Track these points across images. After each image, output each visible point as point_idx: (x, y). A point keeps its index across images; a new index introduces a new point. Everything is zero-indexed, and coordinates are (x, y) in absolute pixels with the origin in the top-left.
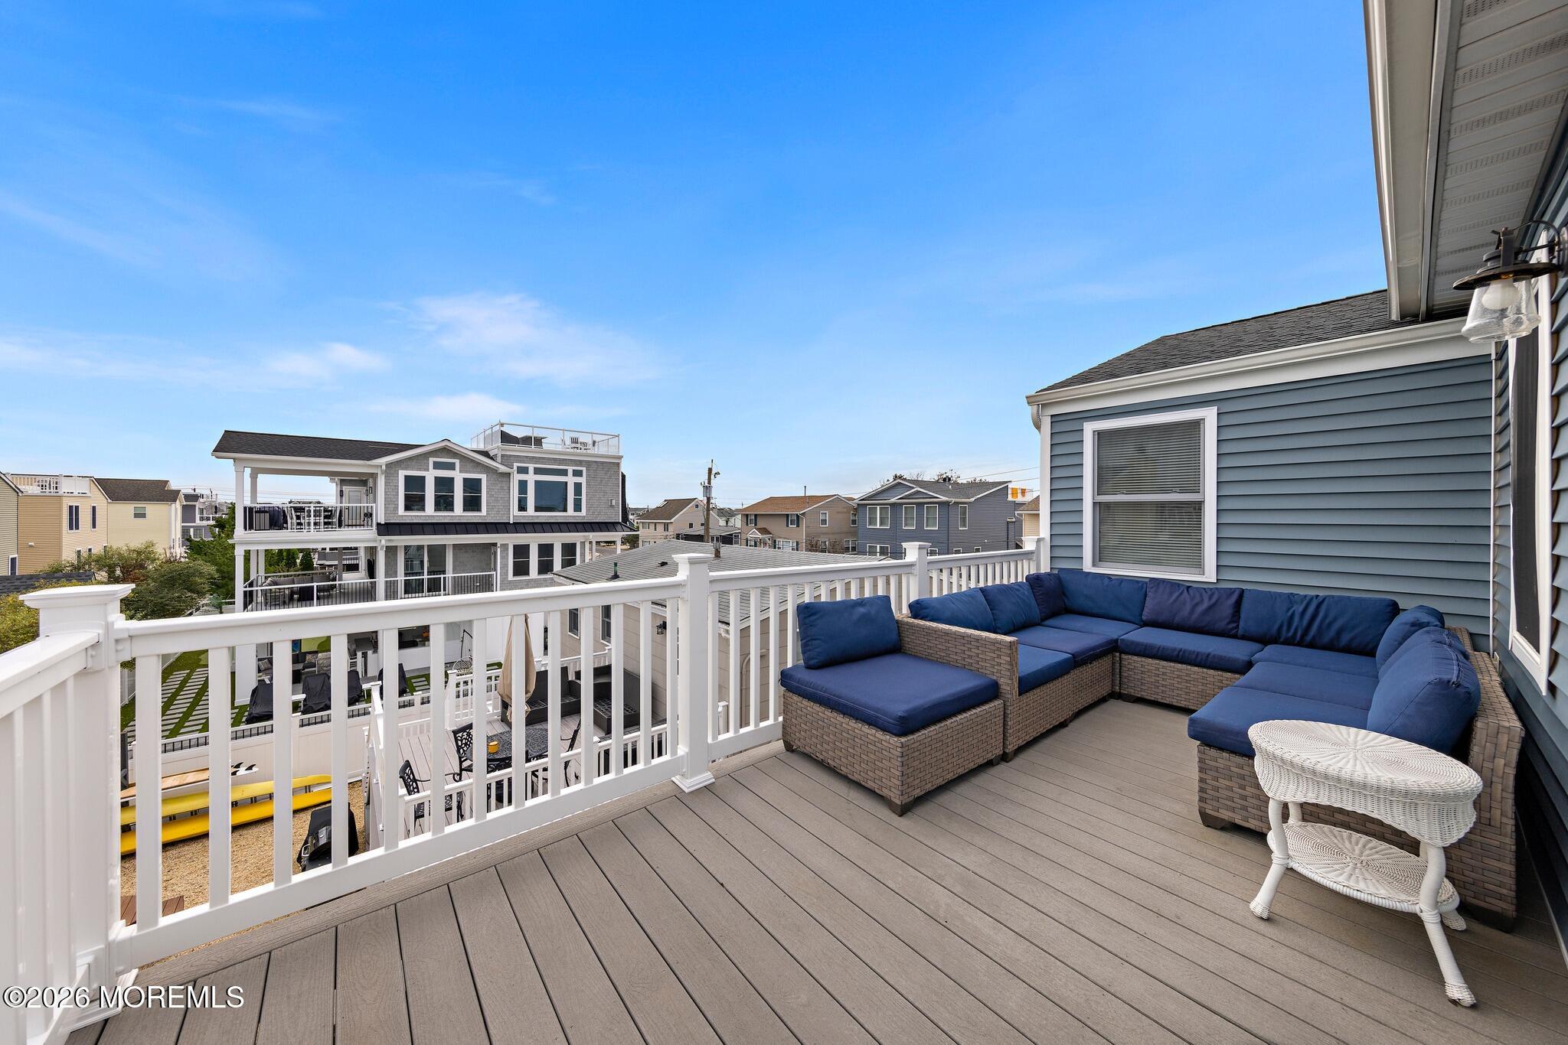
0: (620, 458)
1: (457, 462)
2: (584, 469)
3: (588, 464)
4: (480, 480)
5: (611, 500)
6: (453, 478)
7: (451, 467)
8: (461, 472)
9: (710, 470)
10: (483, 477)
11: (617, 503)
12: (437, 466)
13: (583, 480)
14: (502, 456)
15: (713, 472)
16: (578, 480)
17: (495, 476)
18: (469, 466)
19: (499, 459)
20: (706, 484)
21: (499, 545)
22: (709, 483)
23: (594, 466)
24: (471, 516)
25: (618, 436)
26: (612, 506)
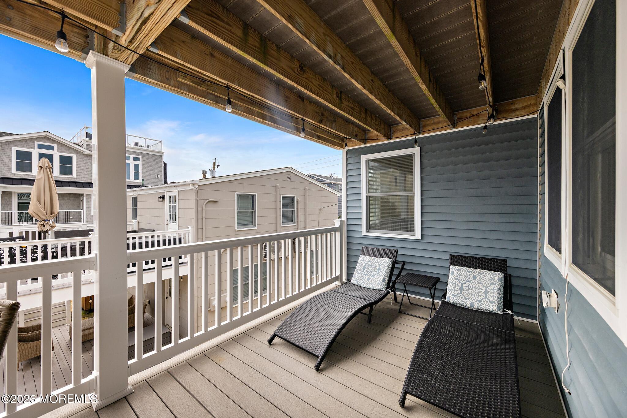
0: (163, 153)
1: (55, 146)
2: (141, 157)
3: (143, 155)
4: (71, 158)
5: (157, 175)
6: (52, 155)
7: (52, 148)
8: (58, 151)
9: (214, 163)
10: (74, 156)
11: (161, 177)
12: (40, 147)
13: (140, 163)
14: (87, 145)
15: (216, 165)
16: (137, 162)
17: (82, 156)
18: (64, 149)
19: (85, 146)
20: (212, 170)
21: (85, 195)
22: (214, 169)
23: (147, 156)
24: (65, 177)
25: (161, 142)
26: (158, 178)
